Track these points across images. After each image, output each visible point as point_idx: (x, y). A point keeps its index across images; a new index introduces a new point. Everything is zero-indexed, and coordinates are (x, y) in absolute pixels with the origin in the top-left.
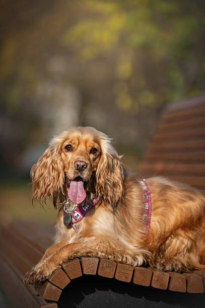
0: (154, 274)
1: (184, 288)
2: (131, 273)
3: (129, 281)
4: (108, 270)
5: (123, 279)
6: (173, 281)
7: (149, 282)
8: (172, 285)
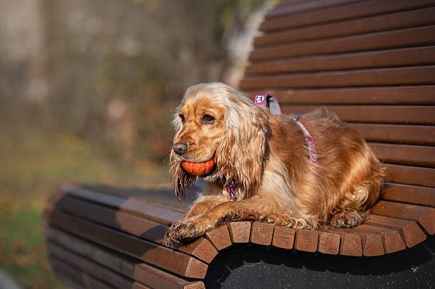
0: (322, 235)
1: (359, 252)
2: (293, 237)
3: (291, 247)
4: (263, 236)
5: (283, 246)
6: (345, 243)
7: (316, 247)
8: (344, 248)
